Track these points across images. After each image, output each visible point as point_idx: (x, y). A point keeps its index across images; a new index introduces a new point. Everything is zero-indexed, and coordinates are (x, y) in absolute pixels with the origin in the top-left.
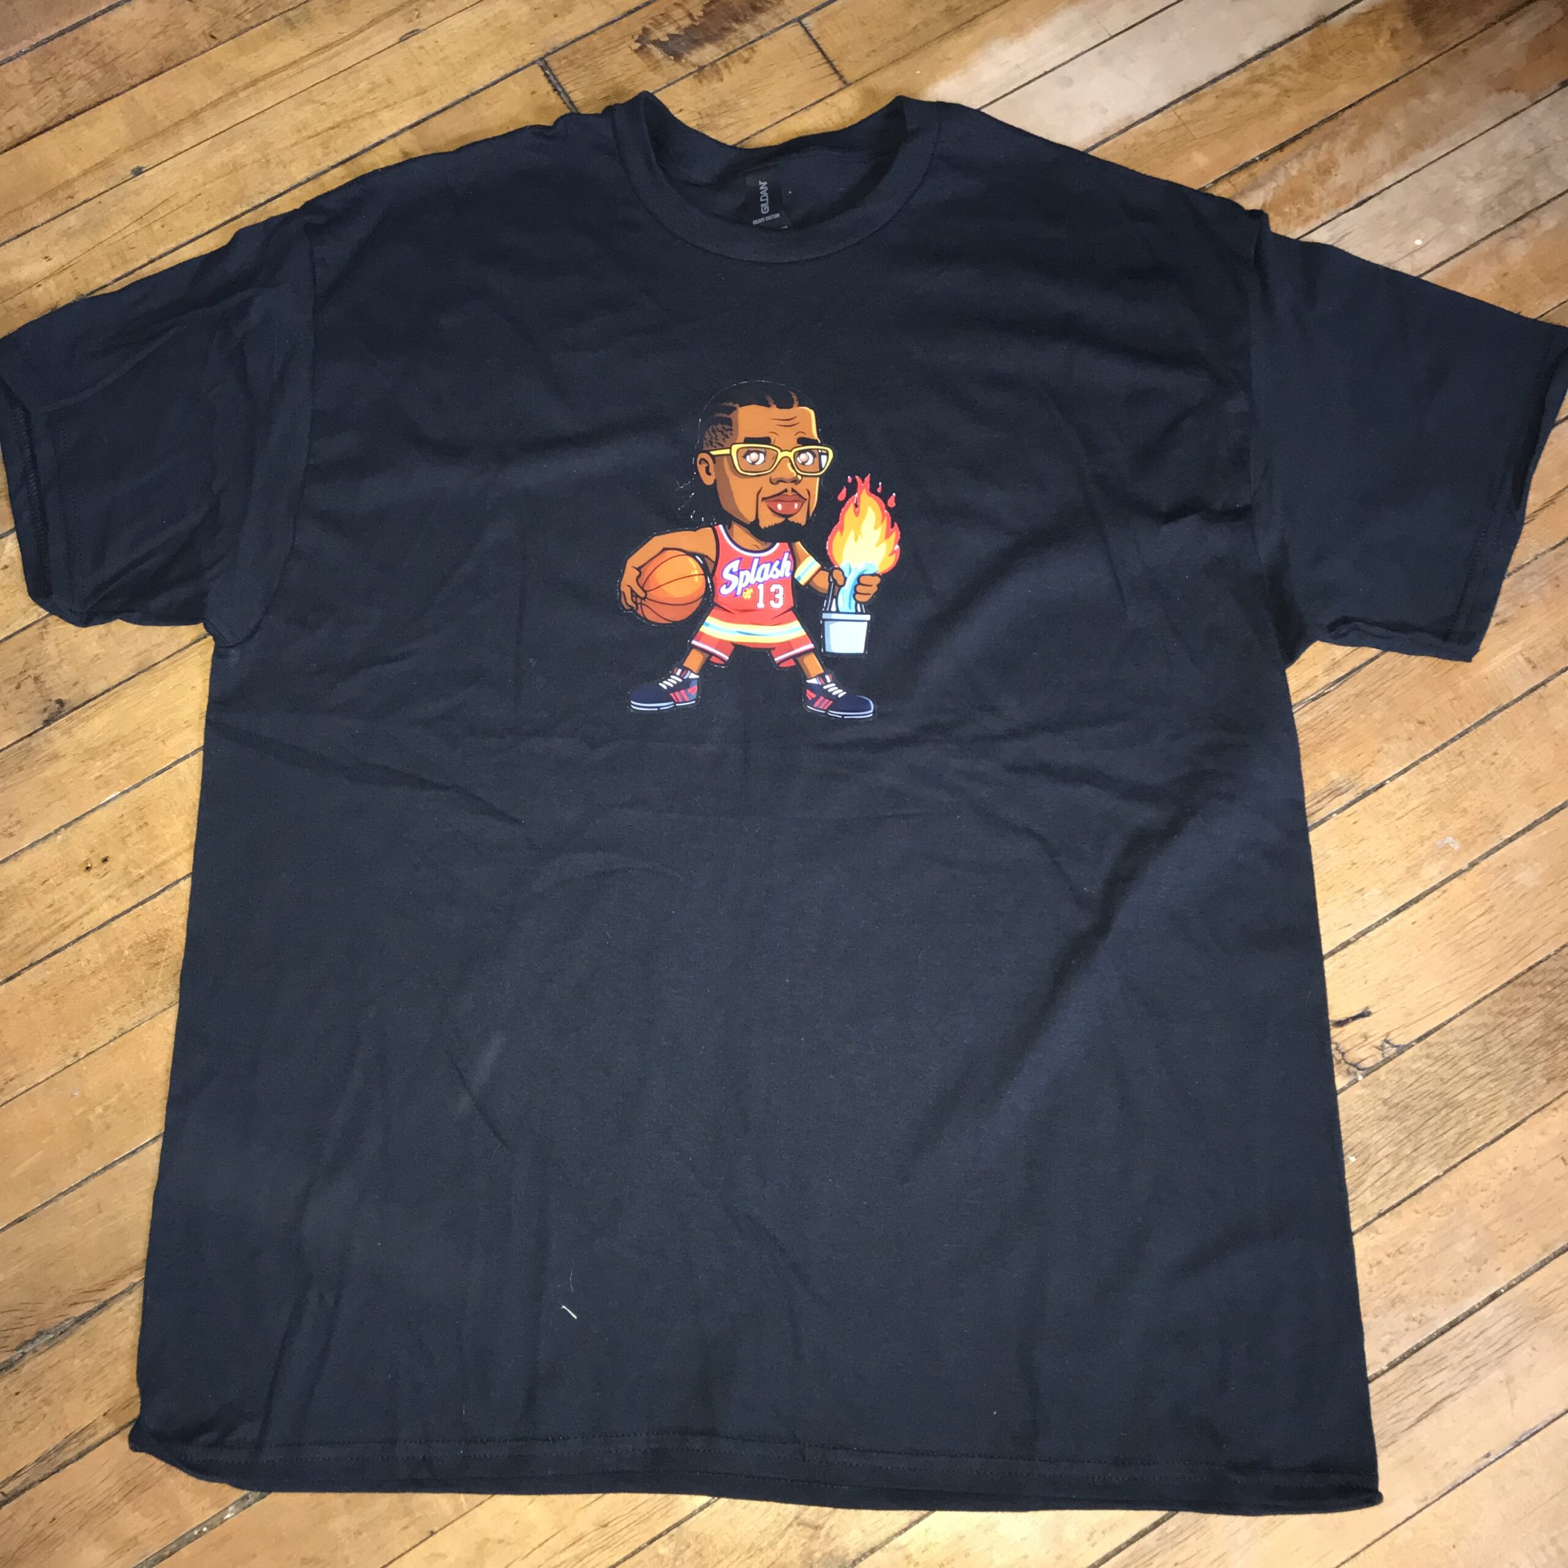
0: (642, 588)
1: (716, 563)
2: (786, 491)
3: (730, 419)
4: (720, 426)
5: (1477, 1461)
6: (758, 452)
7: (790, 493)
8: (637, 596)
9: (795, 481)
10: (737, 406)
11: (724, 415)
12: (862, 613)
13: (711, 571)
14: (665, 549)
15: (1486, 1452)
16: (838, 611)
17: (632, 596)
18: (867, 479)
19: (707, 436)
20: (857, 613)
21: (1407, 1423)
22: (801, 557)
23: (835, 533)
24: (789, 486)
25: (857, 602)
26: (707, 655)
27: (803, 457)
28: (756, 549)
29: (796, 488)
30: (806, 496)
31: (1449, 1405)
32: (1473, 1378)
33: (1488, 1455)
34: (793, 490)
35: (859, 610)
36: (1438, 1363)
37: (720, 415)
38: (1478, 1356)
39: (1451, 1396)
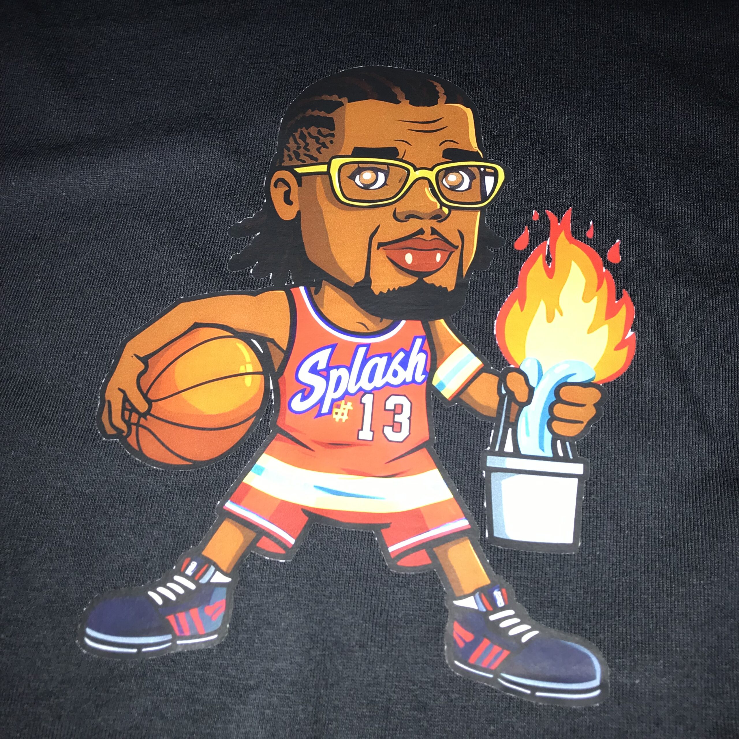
0: (145, 396)
1: (288, 353)
2: (421, 232)
3: (332, 119)
4: (313, 130)
6: (376, 171)
7: (427, 236)
8: (134, 409)
9: (438, 217)
10: (344, 100)
11: (323, 114)
12: (565, 459)
13: (276, 367)
14: (197, 326)
16: (517, 453)
17: (124, 409)
18: (568, 215)
19: (292, 144)
20: (555, 458)
22: (445, 348)
23: (511, 306)
24: (427, 225)
25: (555, 437)
26: (252, 535)
27: (452, 178)
28: (364, 330)
29: (438, 227)
30: (457, 241)
34: (434, 231)
35: (561, 454)
37: (316, 113)
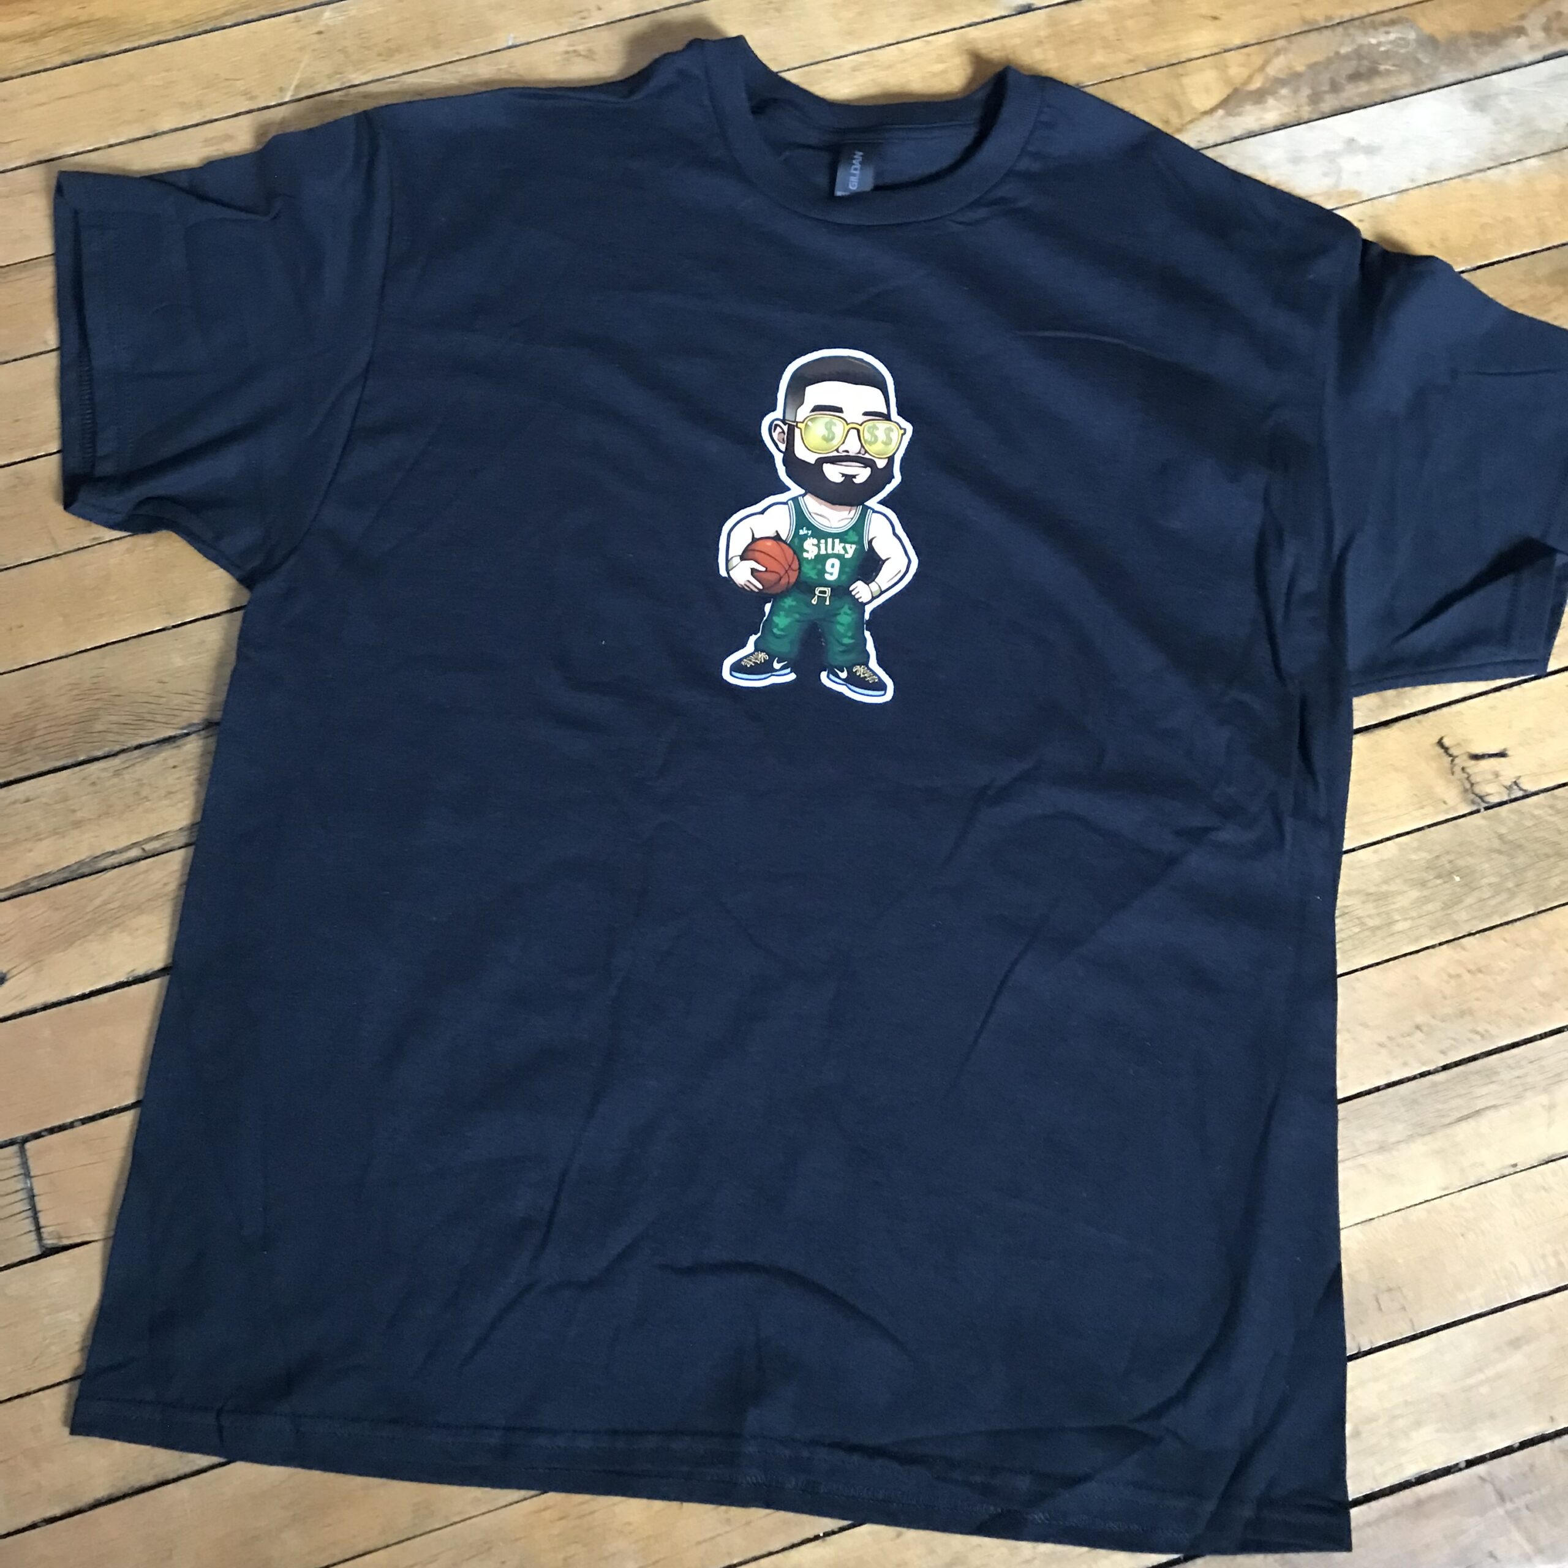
5: (1504, 1168)
15: (1513, 1162)
21: (1447, 1120)
31: (1490, 1114)
32: (1519, 1097)
33: (1515, 1165)
36: (1490, 1076)
38: (1529, 1079)
39: (1494, 1107)
